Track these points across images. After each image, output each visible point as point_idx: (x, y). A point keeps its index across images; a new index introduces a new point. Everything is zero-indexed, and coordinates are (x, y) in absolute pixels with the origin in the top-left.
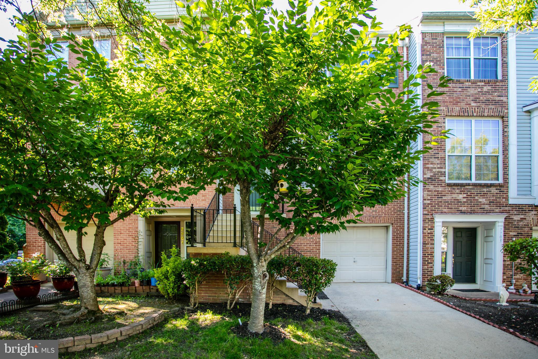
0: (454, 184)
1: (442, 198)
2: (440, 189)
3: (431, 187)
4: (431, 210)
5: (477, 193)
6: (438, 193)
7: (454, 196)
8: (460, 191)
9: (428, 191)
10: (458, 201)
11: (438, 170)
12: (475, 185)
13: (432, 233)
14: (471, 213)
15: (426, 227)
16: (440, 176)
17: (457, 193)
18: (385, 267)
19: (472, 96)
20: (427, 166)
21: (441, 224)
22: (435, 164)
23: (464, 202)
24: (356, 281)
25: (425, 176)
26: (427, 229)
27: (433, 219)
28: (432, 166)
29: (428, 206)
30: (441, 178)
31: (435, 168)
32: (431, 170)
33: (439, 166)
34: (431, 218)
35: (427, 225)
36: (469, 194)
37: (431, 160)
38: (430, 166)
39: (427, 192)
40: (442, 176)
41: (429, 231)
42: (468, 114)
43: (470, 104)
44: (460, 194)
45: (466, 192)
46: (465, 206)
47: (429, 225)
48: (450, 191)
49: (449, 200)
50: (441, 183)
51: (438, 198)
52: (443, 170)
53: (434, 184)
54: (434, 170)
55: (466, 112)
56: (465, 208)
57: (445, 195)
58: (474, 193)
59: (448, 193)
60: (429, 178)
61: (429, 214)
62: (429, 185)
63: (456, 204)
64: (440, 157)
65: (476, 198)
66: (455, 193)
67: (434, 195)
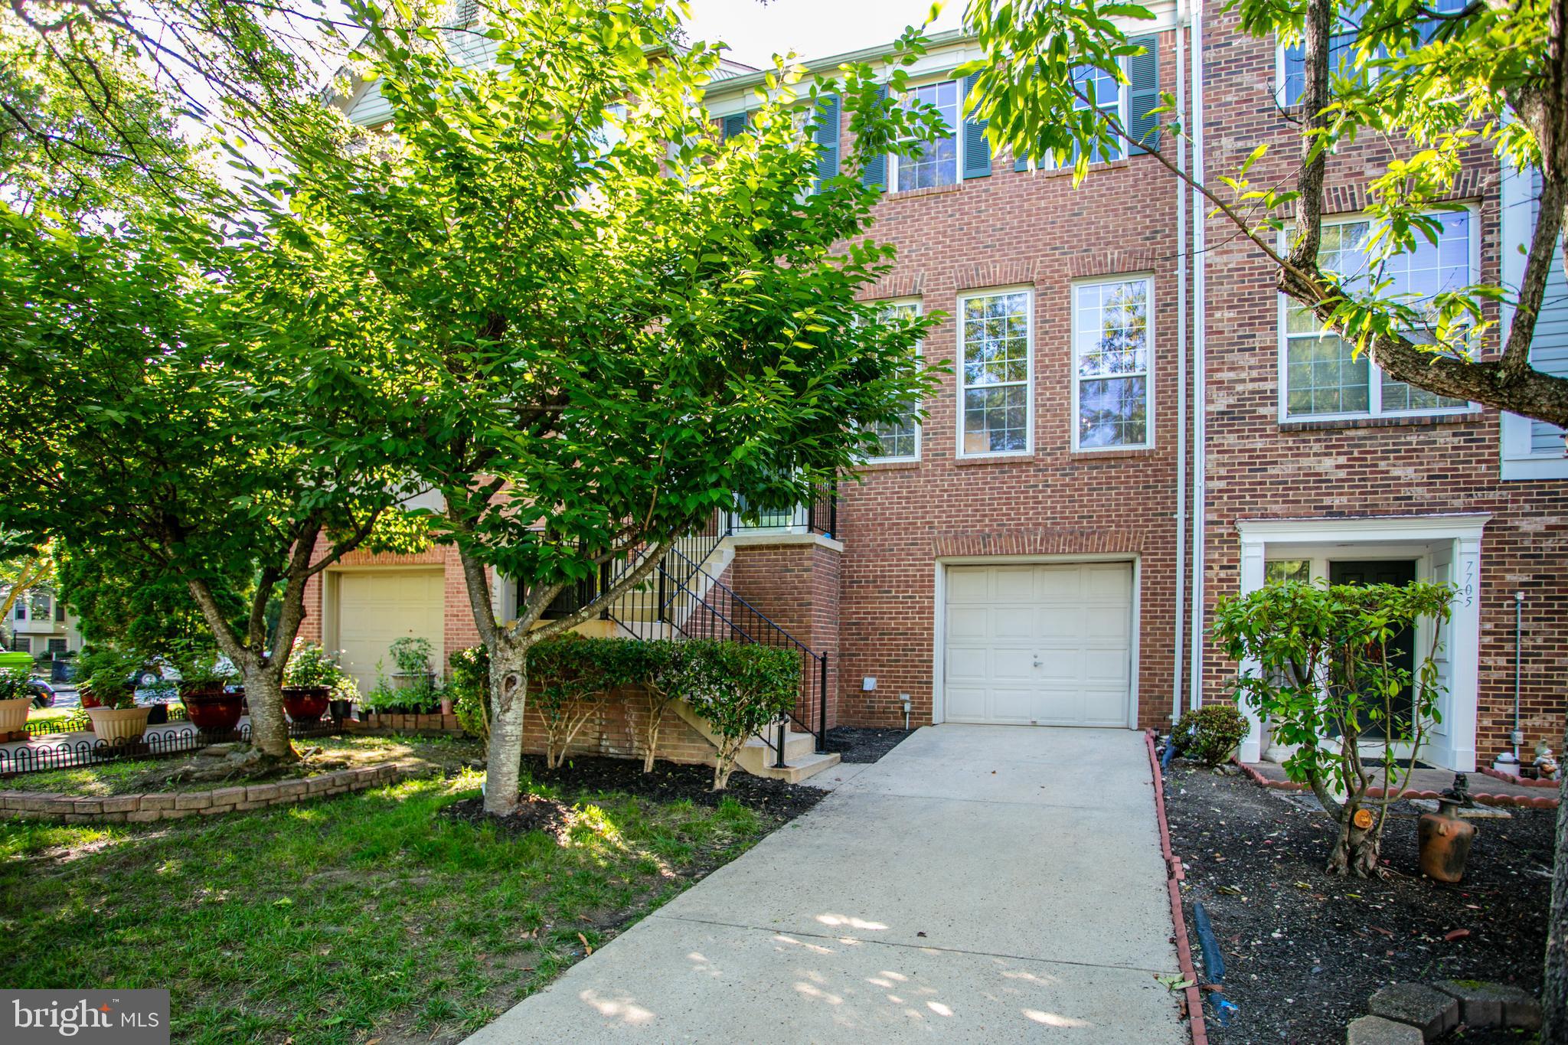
0: (1304, 426)
1: (1265, 470)
2: (1259, 444)
3: (1230, 440)
4: (1229, 510)
5: (1383, 452)
6: (1250, 457)
7: (1305, 462)
8: (1327, 447)
9: (1219, 452)
10: (1320, 479)
11: (1250, 386)
12: (1376, 425)
13: (1234, 580)
14: (1362, 515)
15: (1213, 561)
16: (1257, 405)
17: (1315, 455)
18: (1126, 681)
19: (1369, 147)
20: (1218, 376)
21: (1260, 552)
22: (1242, 368)
23: (1337, 480)
24: (1039, 722)
25: (1211, 408)
26: (1216, 567)
27: (1237, 535)
28: (1232, 375)
29: (1221, 498)
30: (1262, 411)
31: (1243, 381)
32: (1229, 388)
33: (1255, 374)
34: (1230, 535)
35: (1216, 556)
36: (1356, 455)
37: (1228, 357)
38: (1226, 376)
39: (1216, 456)
40: (1265, 405)
41: (1223, 574)
42: (1354, 205)
43: (1361, 173)
44: (1326, 454)
45: (1346, 449)
46: (1341, 494)
47: (1222, 555)
48: (1290, 449)
49: (1288, 475)
50: (1260, 425)
51: (1250, 470)
52: (1268, 386)
53: (1238, 431)
54: (1239, 388)
55: (1345, 201)
56: (1344, 500)
57: (1276, 463)
58: (1375, 452)
59: (1286, 456)
60: (1223, 413)
61: (1221, 523)
62: (1222, 432)
63: (1310, 488)
64: (1257, 345)
65: (1383, 465)
66: (1309, 455)
67: (1240, 464)
